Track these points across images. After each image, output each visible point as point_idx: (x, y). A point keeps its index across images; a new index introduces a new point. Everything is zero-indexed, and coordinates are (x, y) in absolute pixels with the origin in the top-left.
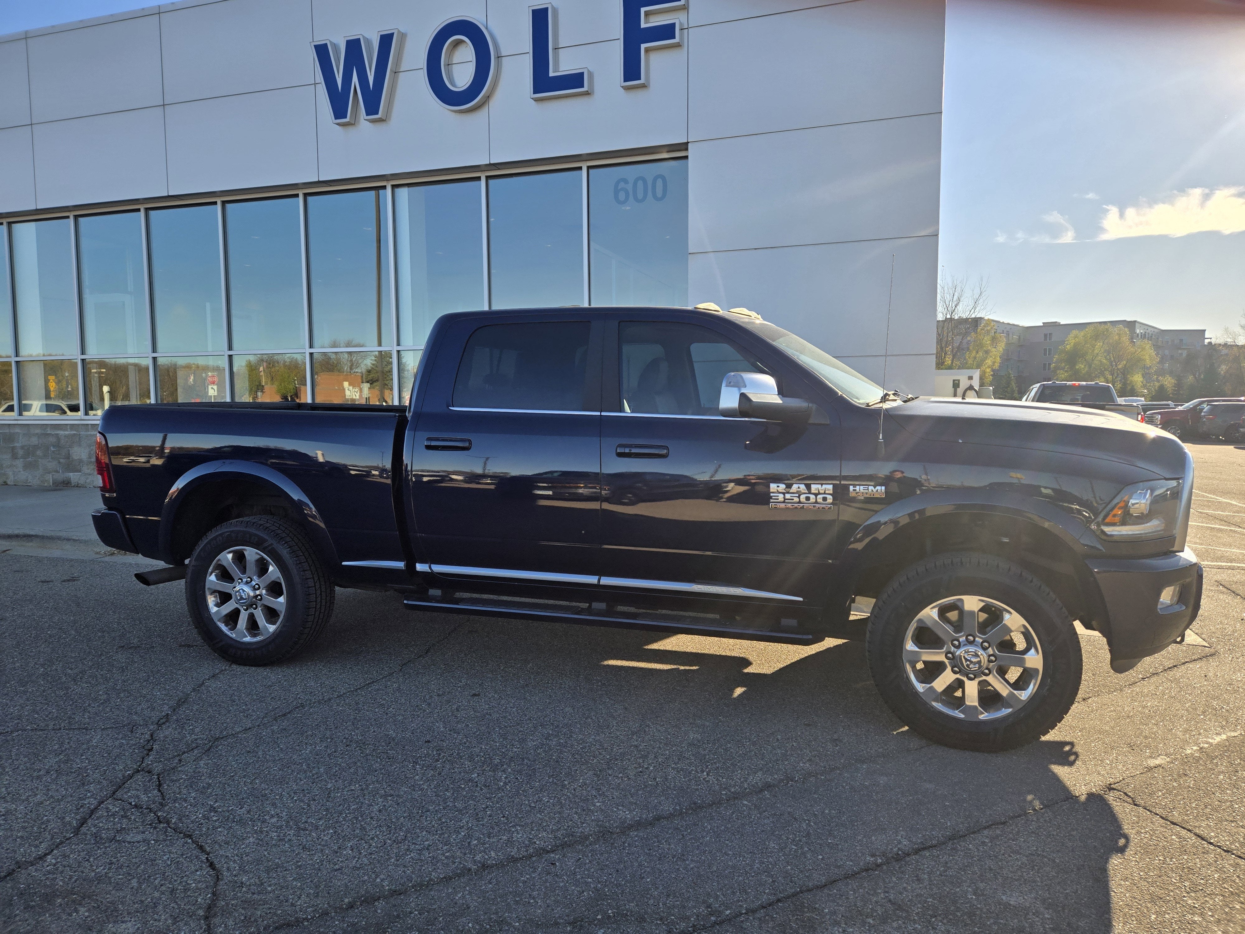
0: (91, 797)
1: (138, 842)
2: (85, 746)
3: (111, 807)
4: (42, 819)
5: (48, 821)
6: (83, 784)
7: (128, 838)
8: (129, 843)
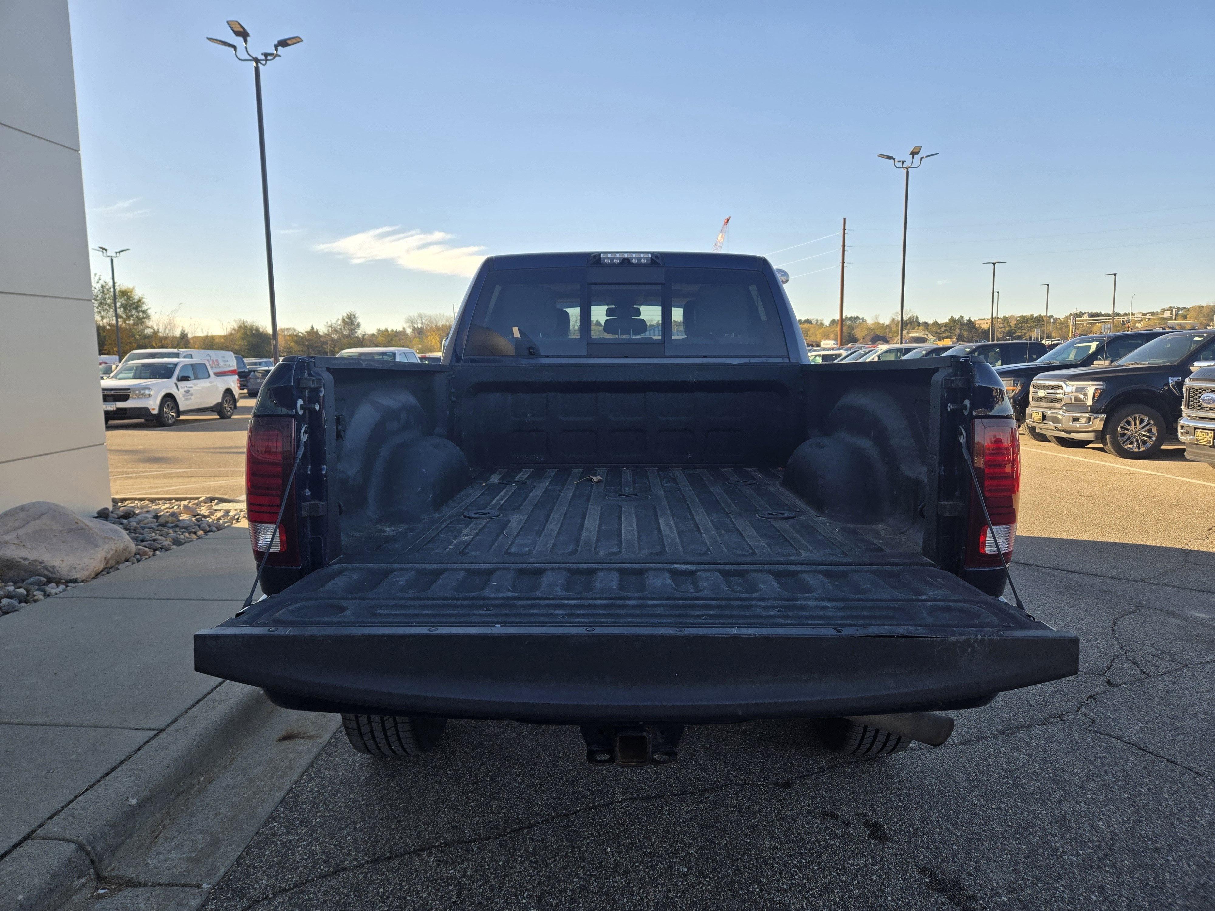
0: (1165, 681)
1: (1148, 645)
2: (1150, 725)
3: (1153, 670)
4: (1208, 681)
5: (1204, 678)
6: (1167, 692)
7: (1153, 649)
8: (1154, 647)
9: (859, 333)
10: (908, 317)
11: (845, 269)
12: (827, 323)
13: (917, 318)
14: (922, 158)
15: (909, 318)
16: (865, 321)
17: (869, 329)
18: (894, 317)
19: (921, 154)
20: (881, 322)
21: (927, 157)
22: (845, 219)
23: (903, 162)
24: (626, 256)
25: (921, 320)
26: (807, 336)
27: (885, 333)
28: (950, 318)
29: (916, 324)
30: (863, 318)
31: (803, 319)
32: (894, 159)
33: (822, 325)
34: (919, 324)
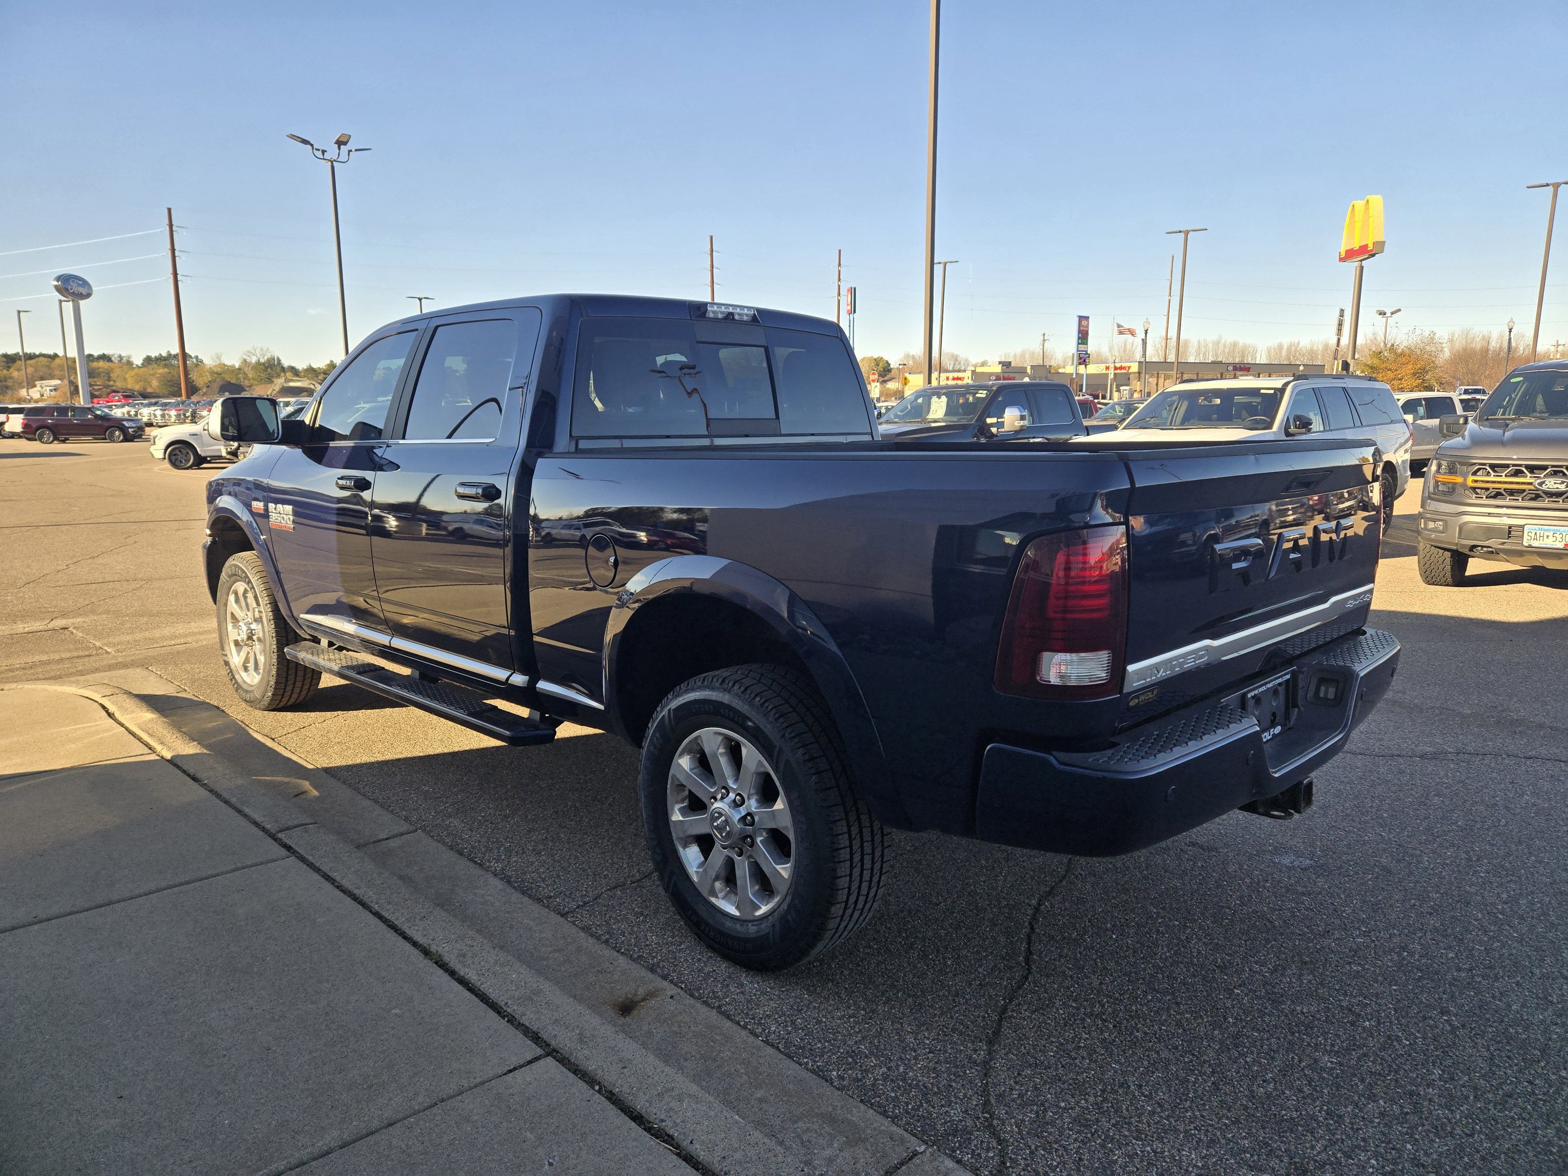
9: (199, 380)
10: (266, 358)
11: (180, 283)
12: (138, 361)
13: (279, 360)
14: (350, 151)
15: (268, 360)
16: (202, 361)
17: (212, 372)
18: (245, 357)
19: (349, 146)
20: (229, 363)
21: (356, 150)
22: (169, 210)
23: (324, 152)
24: (731, 310)
25: (286, 363)
26: (109, 381)
27: (238, 379)
28: (328, 362)
29: (279, 369)
30: (197, 357)
31: (96, 354)
32: (312, 145)
33: (129, 363)
34: (283, 369)
